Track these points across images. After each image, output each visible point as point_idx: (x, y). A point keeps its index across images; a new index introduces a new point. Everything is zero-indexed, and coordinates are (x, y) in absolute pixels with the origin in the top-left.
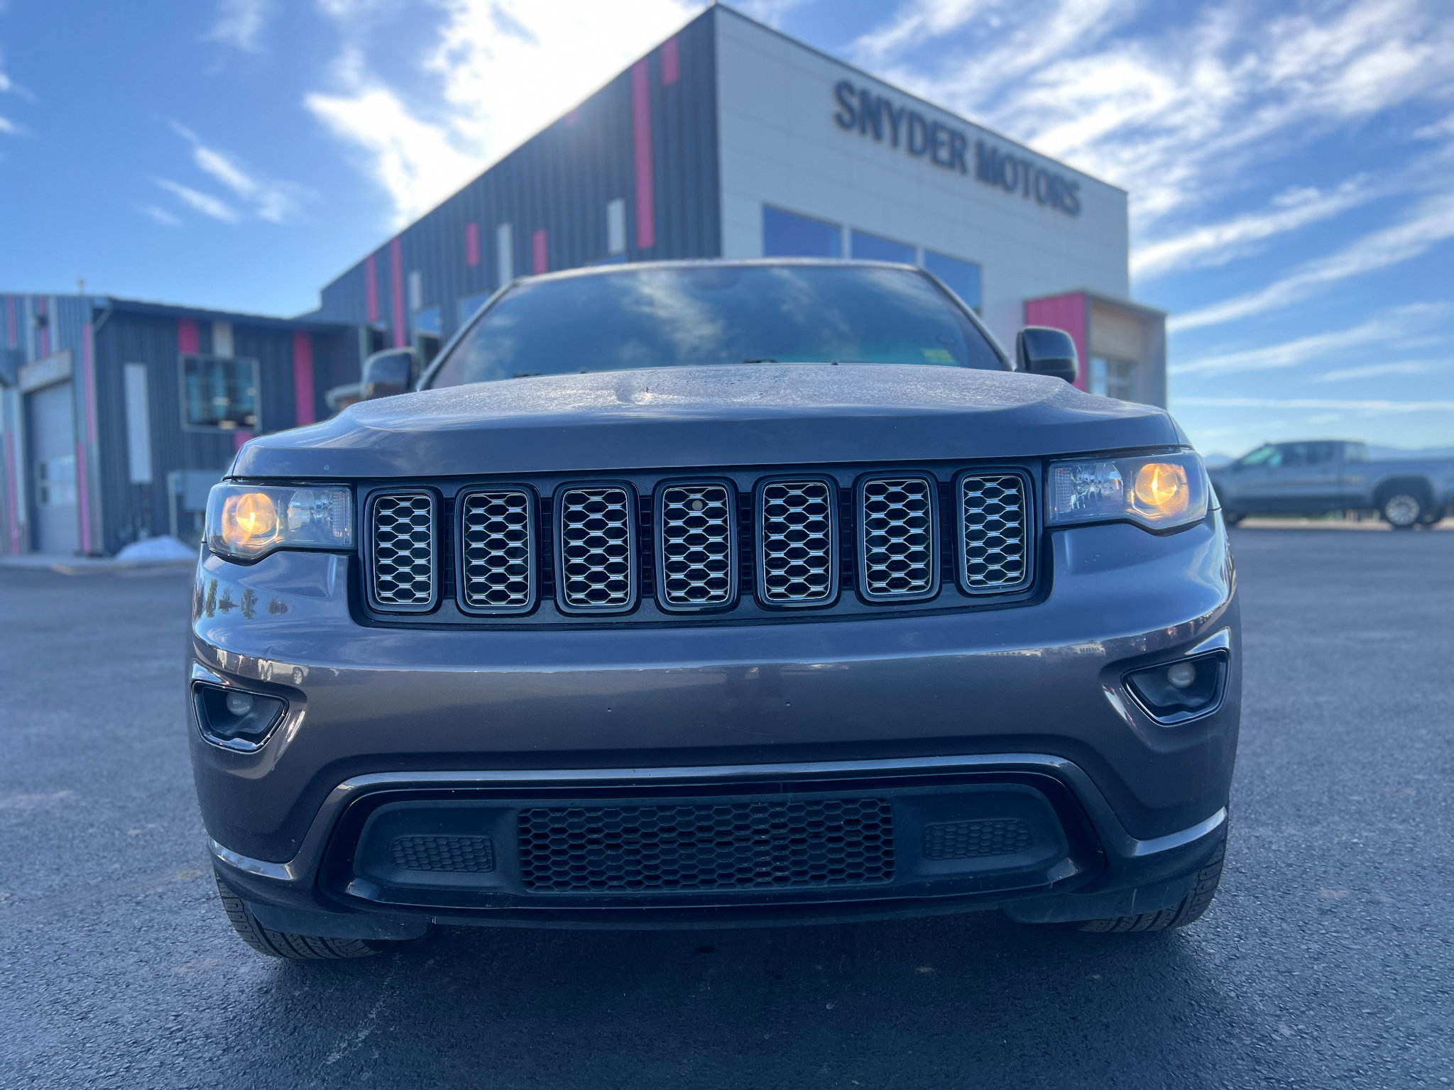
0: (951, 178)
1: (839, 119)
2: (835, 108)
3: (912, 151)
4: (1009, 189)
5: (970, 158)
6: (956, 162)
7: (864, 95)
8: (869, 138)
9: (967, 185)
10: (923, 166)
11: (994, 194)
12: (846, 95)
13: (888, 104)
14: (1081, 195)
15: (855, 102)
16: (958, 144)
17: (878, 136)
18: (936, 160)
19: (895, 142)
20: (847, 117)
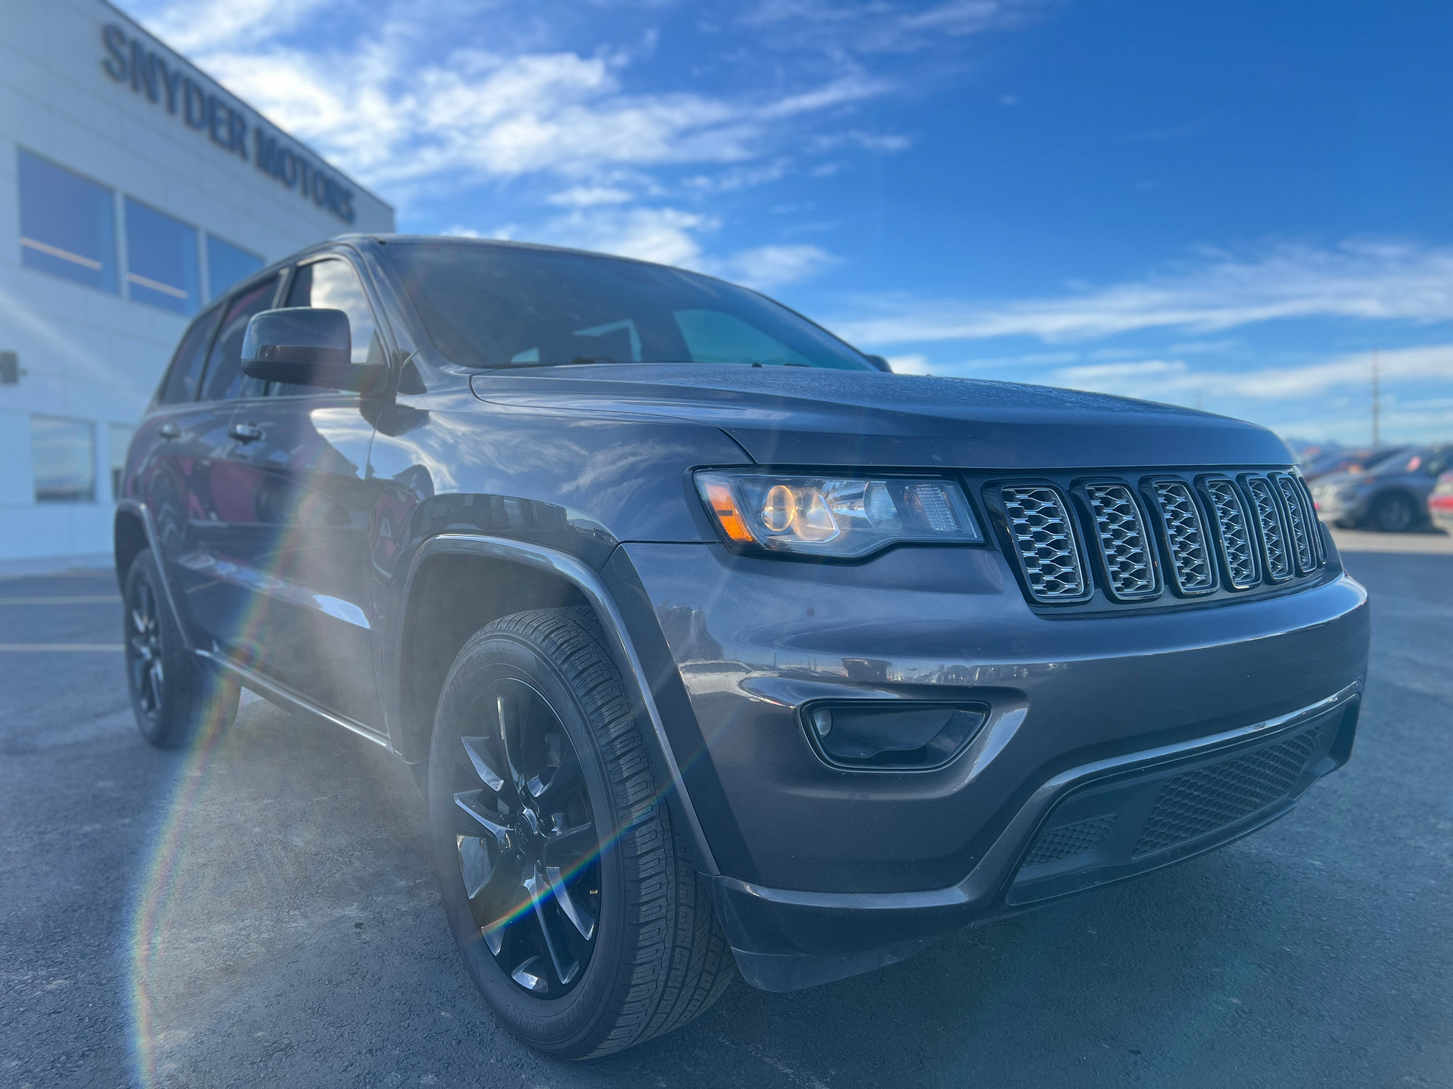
0: (232, 161)
1: (107, 66)
2: (103, 54)
3: (189, 120)
4: (289, 183)
5: (250, 142)
6: (235, 144)
7: (135, 46)
8: (141, 98)
9: (247, 171)
10: (200, 140)
11: (275, 188)
12: (115, 41)
13: (162, 64)
14: (357, 204)
15: (126, 51)
16: (237, 126)
17: (152, 97)
18: (214, 137)
19: (171, 108)
20: (116, 66)
